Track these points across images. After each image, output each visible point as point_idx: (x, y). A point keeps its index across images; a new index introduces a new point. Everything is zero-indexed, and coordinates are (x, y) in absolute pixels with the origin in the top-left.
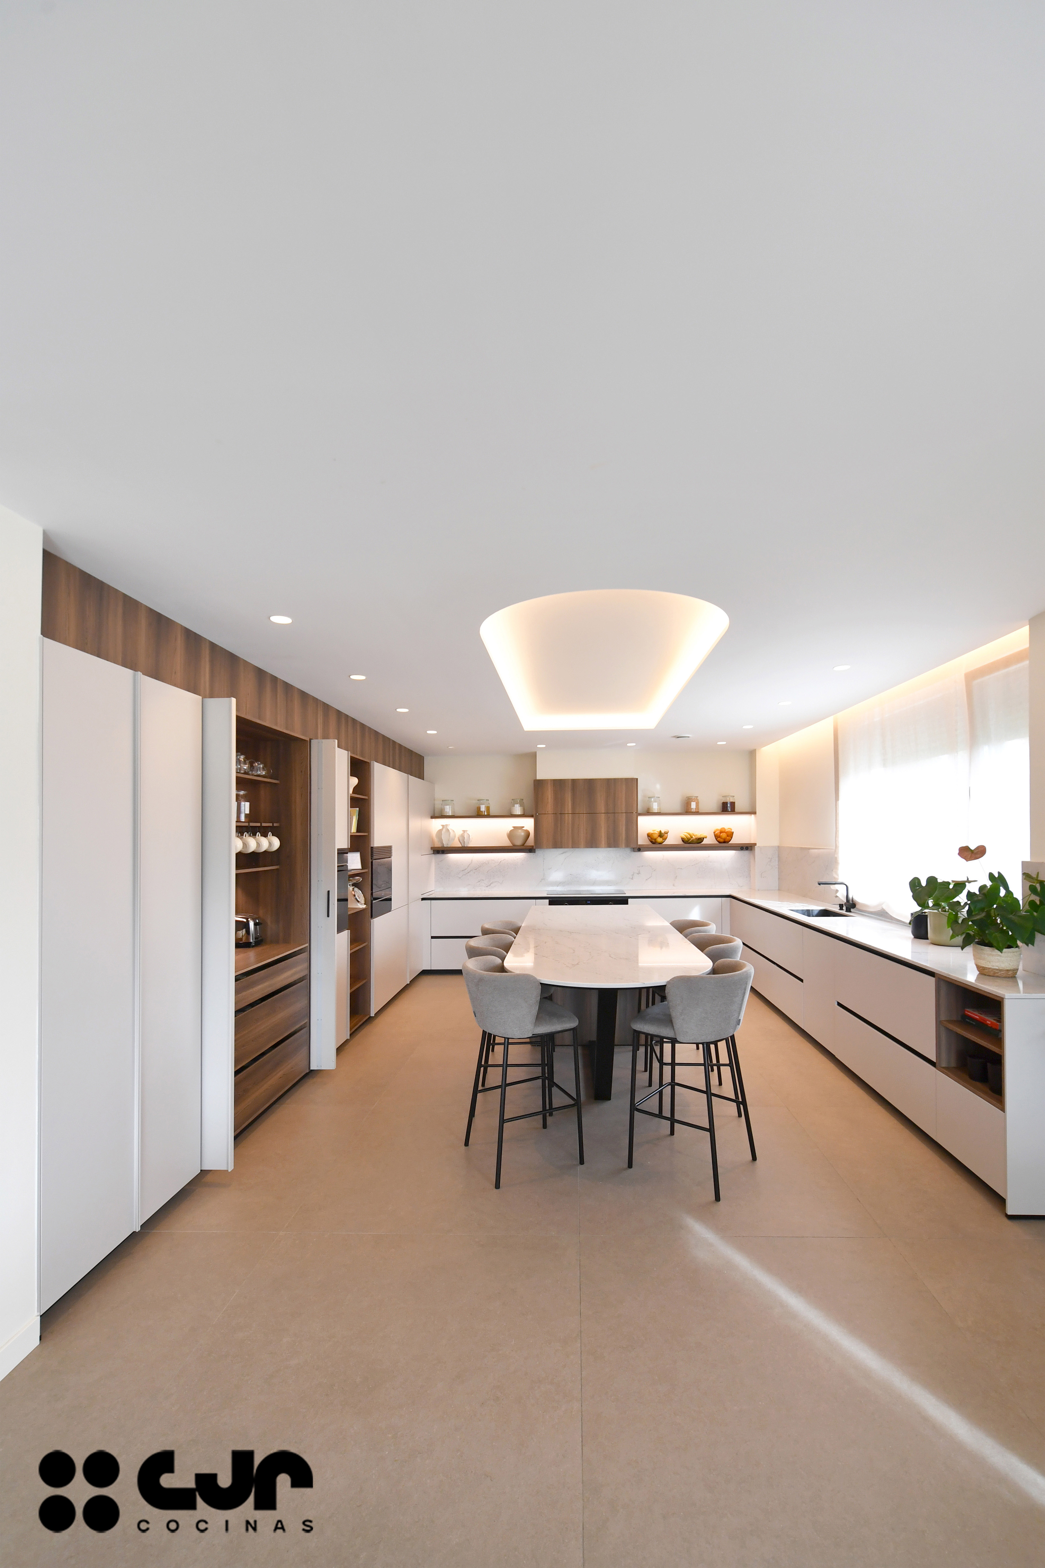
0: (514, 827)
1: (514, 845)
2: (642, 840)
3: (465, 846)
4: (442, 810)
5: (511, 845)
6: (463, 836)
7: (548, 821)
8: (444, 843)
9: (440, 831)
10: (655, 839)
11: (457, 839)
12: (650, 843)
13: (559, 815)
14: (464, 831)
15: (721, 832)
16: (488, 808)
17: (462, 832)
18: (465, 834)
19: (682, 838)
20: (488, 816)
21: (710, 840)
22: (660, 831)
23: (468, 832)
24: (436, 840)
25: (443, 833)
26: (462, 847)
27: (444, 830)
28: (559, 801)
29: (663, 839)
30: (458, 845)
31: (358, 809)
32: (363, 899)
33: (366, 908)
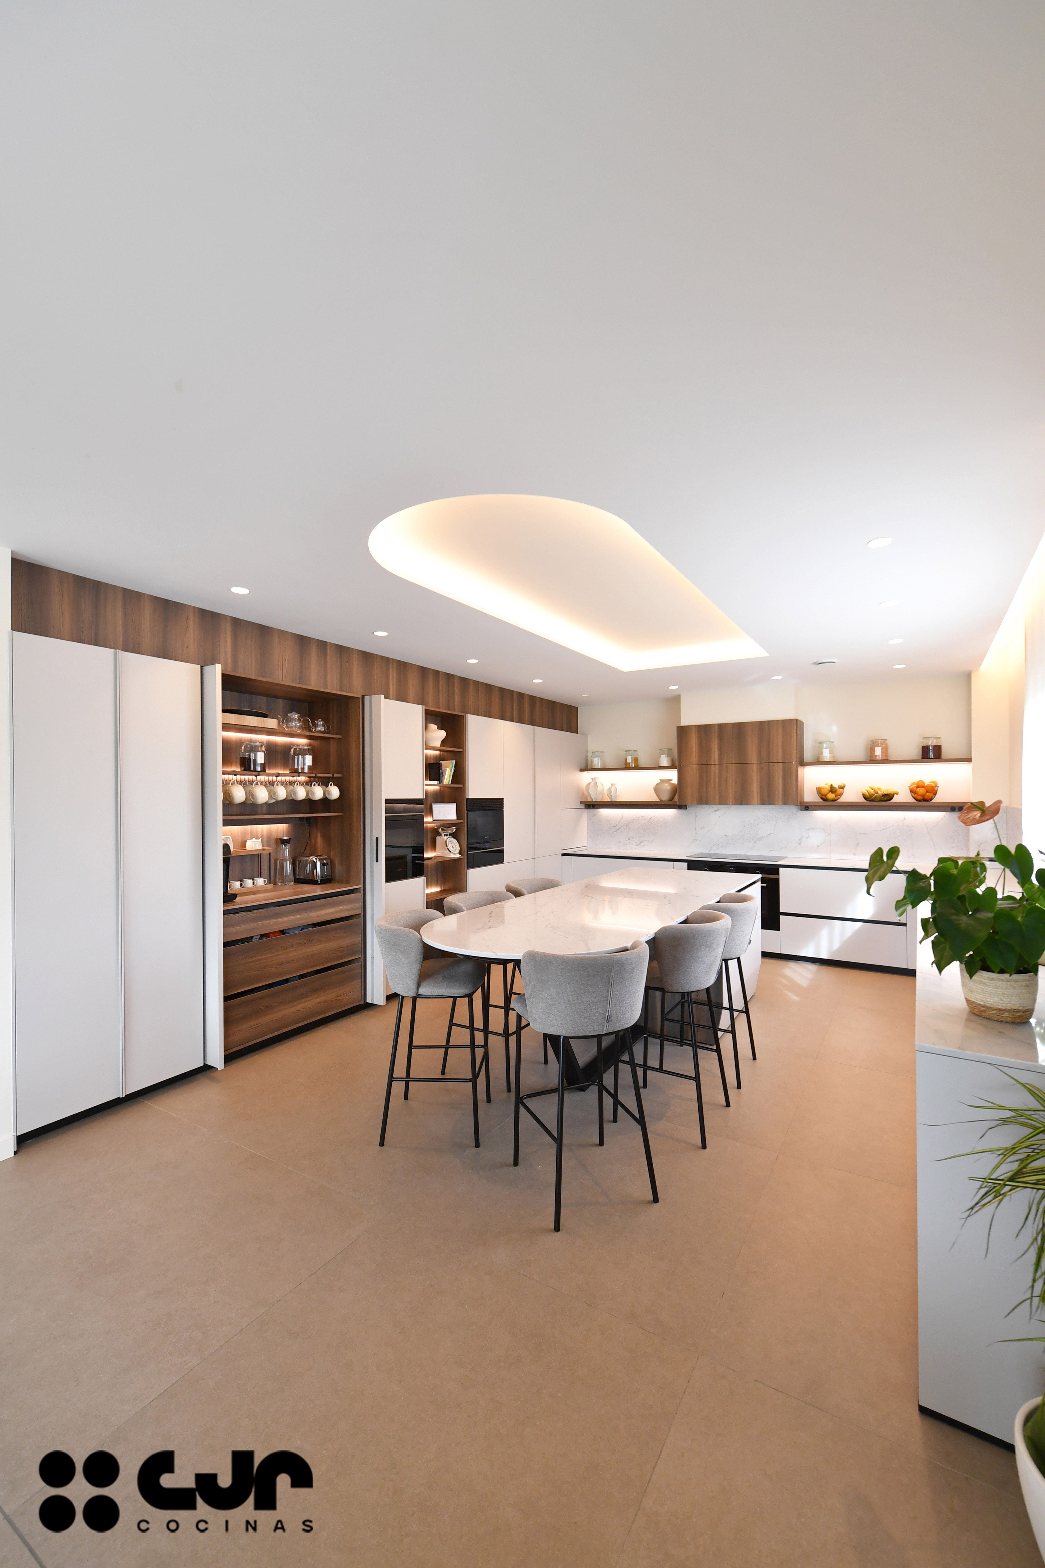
0: (660, 780)
1: (661, 801)
2: (810, 796)
3: (613, 800)
4: (592, 763)
5: (659, 800)
6: (610, 790)
7: (693, 773)
8: (592, 797)
9: (588, 785)
10: (826, 795)
11: (605, 792)
12: (821, 801)
13: (704, 765)
14: (613, 785)
15: (918, 787)
16: (636, 760)
17: (610, 786)
18: (612, 788)
19: (863, 794)
20: (637, 768)
21: (903, 796)
22: (831, 785)
23: (617, 786)
24: (586, 793)
25: (591, 786)
26: (611, 801)
27: (592, 783)
28: (704, 750)
29: (836, 796)
30: (607, 799)
31: (455, 761)
32: (458, 849)
33: (462, 857)
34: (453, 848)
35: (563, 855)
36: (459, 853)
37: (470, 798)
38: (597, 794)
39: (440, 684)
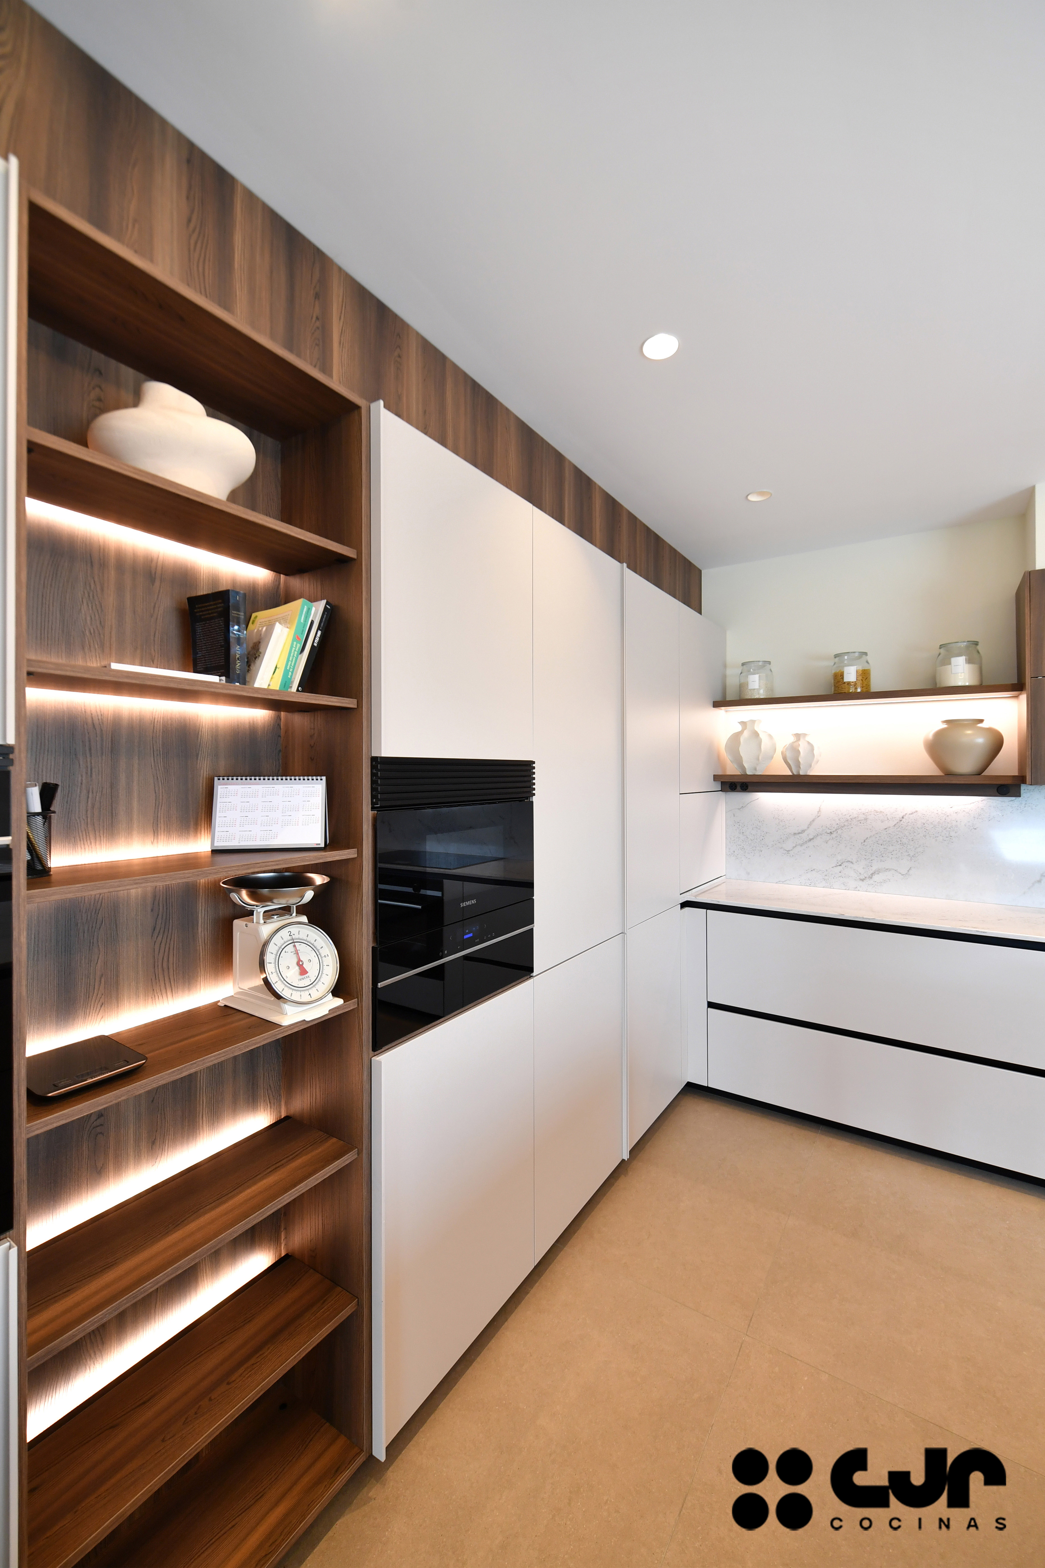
1: (951, 775)
3: (801, 773)
4: (742, 687)
5: (943, 773)
6: (794, 749)
8: (746, 765)
9: (735, 739)
11: (778, 757)
14: (798, 736)
16: (865, 675)
17: (792, 739)
18: (800, 743)
20: (867, 695)
23: (808, 739)
24: (726, 758)
25: (742, 740)
26: (793, 776)
27: (746, 734)
30: (784, 771)
31: (324, 602)
32: (330, 974)
33: (352, 1004)
34: (303, 972)
35: (685, 905)
36: (336, 992)
37: (384, 755)
38: (758, 759)
39: (238, 239)
